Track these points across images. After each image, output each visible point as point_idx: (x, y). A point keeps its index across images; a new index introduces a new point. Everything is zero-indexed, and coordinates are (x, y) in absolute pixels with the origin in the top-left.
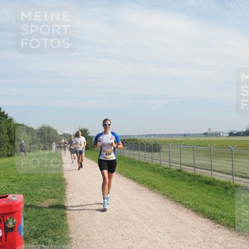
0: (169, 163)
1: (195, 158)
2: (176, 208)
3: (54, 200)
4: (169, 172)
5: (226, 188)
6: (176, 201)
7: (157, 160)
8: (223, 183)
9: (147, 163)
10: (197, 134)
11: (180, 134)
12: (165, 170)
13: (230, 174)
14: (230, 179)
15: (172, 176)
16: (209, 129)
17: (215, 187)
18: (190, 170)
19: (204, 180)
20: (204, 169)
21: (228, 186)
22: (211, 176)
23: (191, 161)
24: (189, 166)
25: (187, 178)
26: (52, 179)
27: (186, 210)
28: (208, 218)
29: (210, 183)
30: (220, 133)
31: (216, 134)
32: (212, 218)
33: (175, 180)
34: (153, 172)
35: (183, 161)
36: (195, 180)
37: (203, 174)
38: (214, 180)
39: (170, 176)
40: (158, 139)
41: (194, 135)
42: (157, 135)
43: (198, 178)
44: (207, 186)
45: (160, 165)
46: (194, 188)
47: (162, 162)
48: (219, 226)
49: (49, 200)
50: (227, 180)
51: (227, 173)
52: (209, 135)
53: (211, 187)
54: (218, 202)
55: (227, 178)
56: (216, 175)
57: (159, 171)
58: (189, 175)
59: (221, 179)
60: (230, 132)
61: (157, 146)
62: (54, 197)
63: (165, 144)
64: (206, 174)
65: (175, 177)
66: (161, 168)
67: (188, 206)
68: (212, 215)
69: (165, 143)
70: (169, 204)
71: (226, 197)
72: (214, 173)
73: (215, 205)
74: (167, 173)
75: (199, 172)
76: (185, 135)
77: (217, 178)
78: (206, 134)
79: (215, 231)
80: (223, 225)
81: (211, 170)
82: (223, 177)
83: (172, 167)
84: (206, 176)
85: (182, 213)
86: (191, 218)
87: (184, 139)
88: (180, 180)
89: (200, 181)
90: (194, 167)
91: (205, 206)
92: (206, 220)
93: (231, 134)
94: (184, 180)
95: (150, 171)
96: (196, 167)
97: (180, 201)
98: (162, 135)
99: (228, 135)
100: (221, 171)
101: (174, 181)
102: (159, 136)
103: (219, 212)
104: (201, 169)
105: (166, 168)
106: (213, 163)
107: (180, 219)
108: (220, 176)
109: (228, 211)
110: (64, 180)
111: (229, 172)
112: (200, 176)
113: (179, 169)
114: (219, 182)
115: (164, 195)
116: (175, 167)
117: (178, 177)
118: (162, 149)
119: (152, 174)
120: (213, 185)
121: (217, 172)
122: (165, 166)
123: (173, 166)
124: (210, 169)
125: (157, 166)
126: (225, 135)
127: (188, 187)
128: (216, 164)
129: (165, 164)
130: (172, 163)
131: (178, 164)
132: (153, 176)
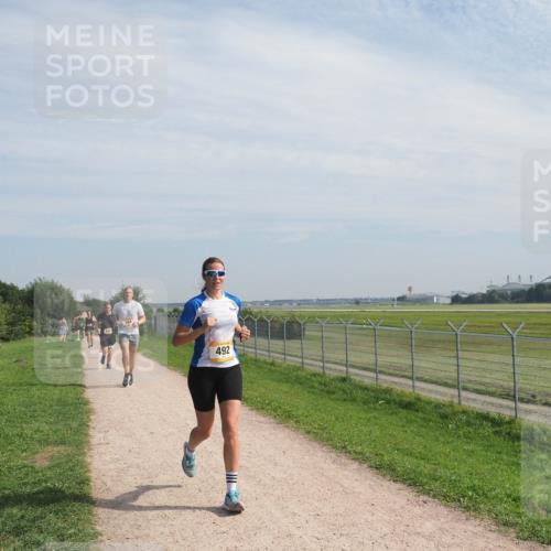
0: (321, 364)
1: (379, 351)
2: (334, 462)
3: (61, 448)
4: (321, 384)
5: (444, 417)
6: (334, 447)
7: (296, 356)
8: (438, 406)
9: (273, 364)
10: (382, 300)
11: (346, 300)
12: (313, 378)
13: (453, 386)
14: (453, 396)
15: (328, 392)
16: (410, 289)
17: (420, 414)
18: (367, 378)
19: (397, 400)
20: (396, 376)
21: (448, 411)
22: (411, 390)
23: (369, 359)
24: (365, 369)
25: (360, 395)
26: (59, 400)
27: (355, 465)
28: (404, 481)
29: (410, 405)
30: (432, 298)
31: (424, 300)
32: (412, 481)
33: (332, 400)
34: (287, 382)
35: (352, 359)
36: (377, 399)
37: (393, 386)
38: (419, 399)
39: (322, 390)
40: (297, 310)
41: (376, 302)
42: (295, 301)
43: (383, 396)
44: (403, 413)
45: (301, 368)
46: (375, 418)
47: (305, 361)
48: (425, 498)
49: (50, 448)
50: (447, 399)
51: (446, 385)
52: (409, 301)
53: (412, 415)
54: (425, 447)
55: (445, 395)
56: (423, 389)
57: (299, 381)
58: (365, 388)
59: (434, 397)
60: (455, 294)
61: (295, 326)
62: (63, 443)
63: (311, 322)
64: (402, 386)
65: (334, 393)
66: (304, 374)
67: (360, 458)
68: (412, 476)
69: (312, 318)
70: (320, 454)
71: (443, 436)
72: (418, 384)
73: (420, 453)
74: (316, 385)
75: (386, 381)
76: (357, 302)
77: (423, 394)
78: (402, 299)
79: (418, 510)
80: (434, 497)
81: (412, 378)
82: (436, 392)
83: (327, 372)
84: (402, 392)
85: (346, 473)
86: (368, 482)
87: (356, 309)
88: (345, 400)
89: (388, 402)
90: (375, 371)
91: (397, 457)
92: (398, 485)
93: (456, 300)
94: (354, 400)
95: (279, 381)
96: (381, 372)
97: (342, 447)
98: (308, 302)
99: (449, 301)
100: (434, 379)
101: (331, 403)
102: (300, 303)
103: (426, 468)
104: (391, 375)
105: (314, 375)
106: (416, 363)
107: (342, 486)
108: (430, 391)
109: (446, 467)
110: (86, 403)
111: (450, 382)
112: (388, 391)
113: (344, 375)
114: (429, 403)
115: (308, 432)
116: (333, 371)
117: (341, 392)
118: (307, 333)
119: (285, 387)
120: (417, 411)
121: (426, 381)
122: (313, 369)
123: (330, 369)
124: (410, 374)
125: (296, 369)
126: (442, 300)
127: (362, 415)
128: (423, 364)
129: (314, 366)
130: (328, 362)
131: (341, 365)
132: (286, 392)
